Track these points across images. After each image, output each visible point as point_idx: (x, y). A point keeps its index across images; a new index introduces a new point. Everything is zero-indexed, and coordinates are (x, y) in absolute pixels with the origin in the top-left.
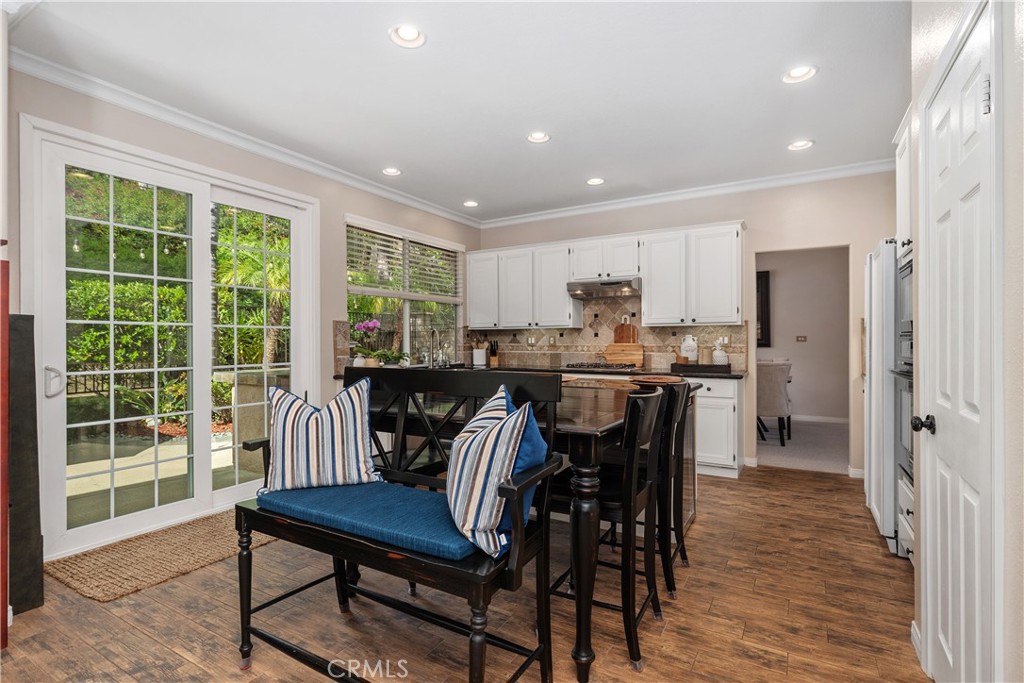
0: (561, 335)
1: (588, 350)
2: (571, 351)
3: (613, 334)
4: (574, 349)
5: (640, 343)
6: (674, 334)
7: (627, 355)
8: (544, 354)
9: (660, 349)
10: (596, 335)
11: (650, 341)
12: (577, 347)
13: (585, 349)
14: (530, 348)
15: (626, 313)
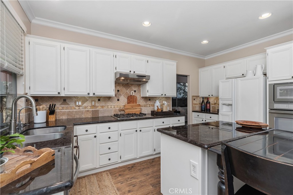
0: (99, 100)
1: (114, 108)
2: (105, 108)
3: (126, 100)
4: (106, 107)
5: (138, 103)
6: (150, 100)
7: (134, 109)
8: (88, 111)
9: (145, 106)
10: (118, 100)
11: (142, 102)
12: (108, 106)
13: (113, 107)
14: (77, 108)
15: (132, 90)
